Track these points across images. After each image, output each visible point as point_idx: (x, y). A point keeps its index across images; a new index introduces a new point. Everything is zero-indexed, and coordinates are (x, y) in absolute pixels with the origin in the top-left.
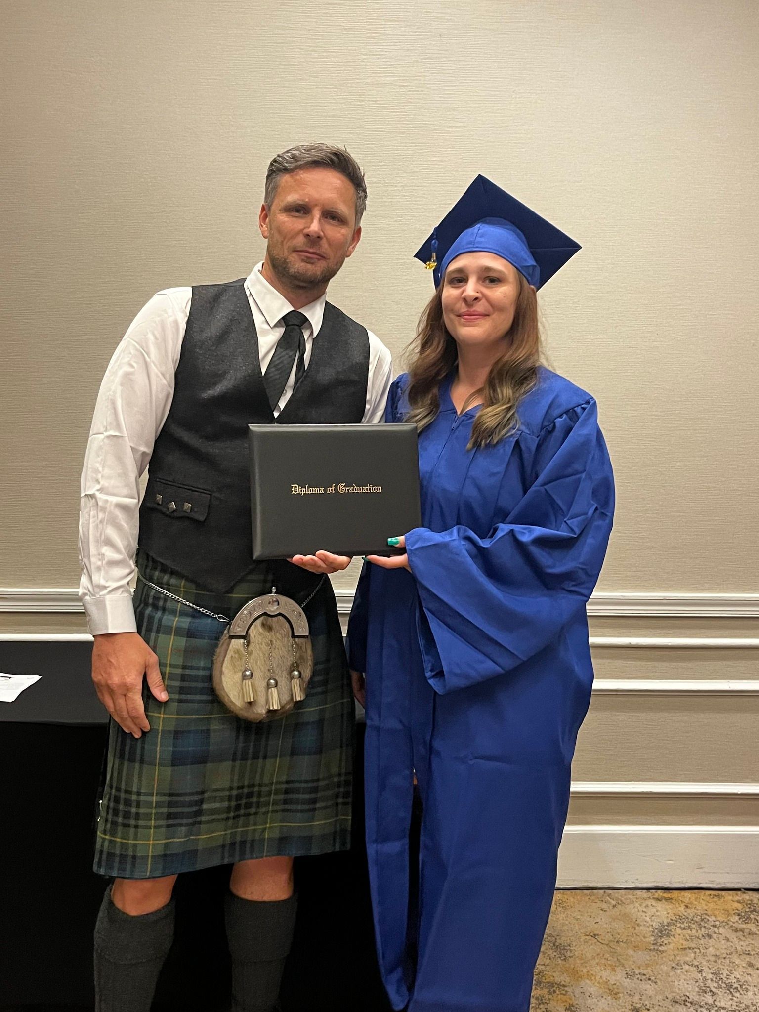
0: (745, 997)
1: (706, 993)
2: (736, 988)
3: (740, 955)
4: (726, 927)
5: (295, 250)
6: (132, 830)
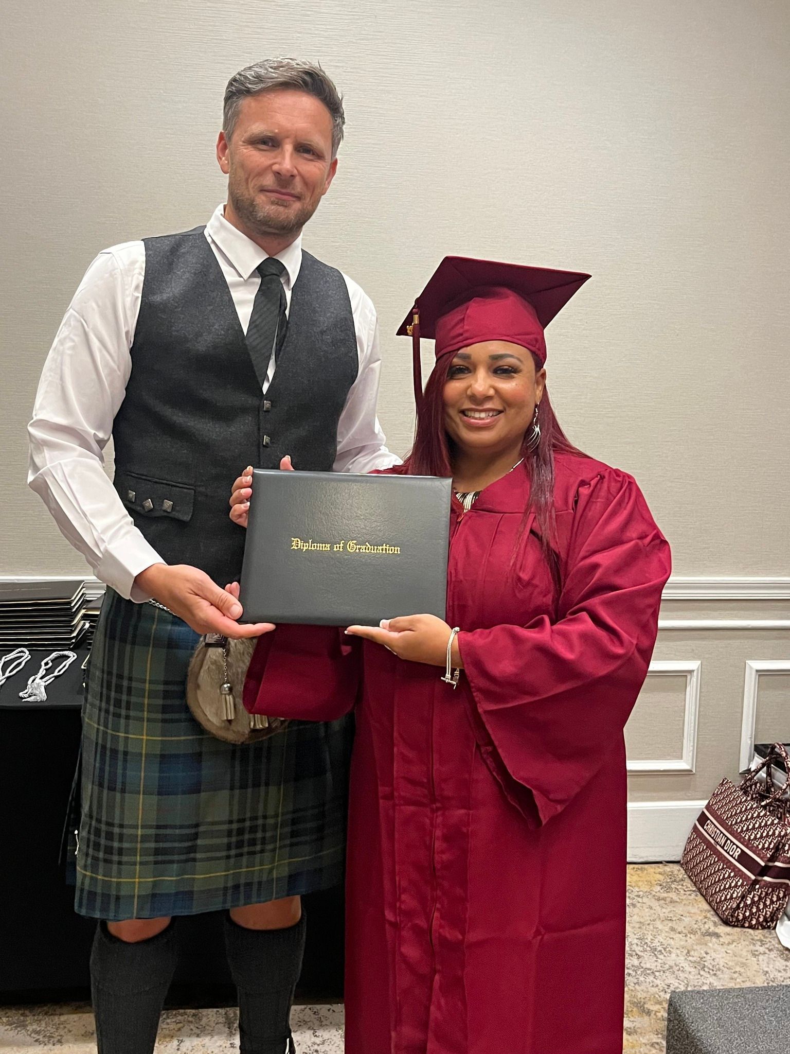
0: (669, 958)
1: (632, 956)
2: (660, 951)
3: (663, 921)
4: (649, 896)
5: (263, 190)
6: (115, 867)
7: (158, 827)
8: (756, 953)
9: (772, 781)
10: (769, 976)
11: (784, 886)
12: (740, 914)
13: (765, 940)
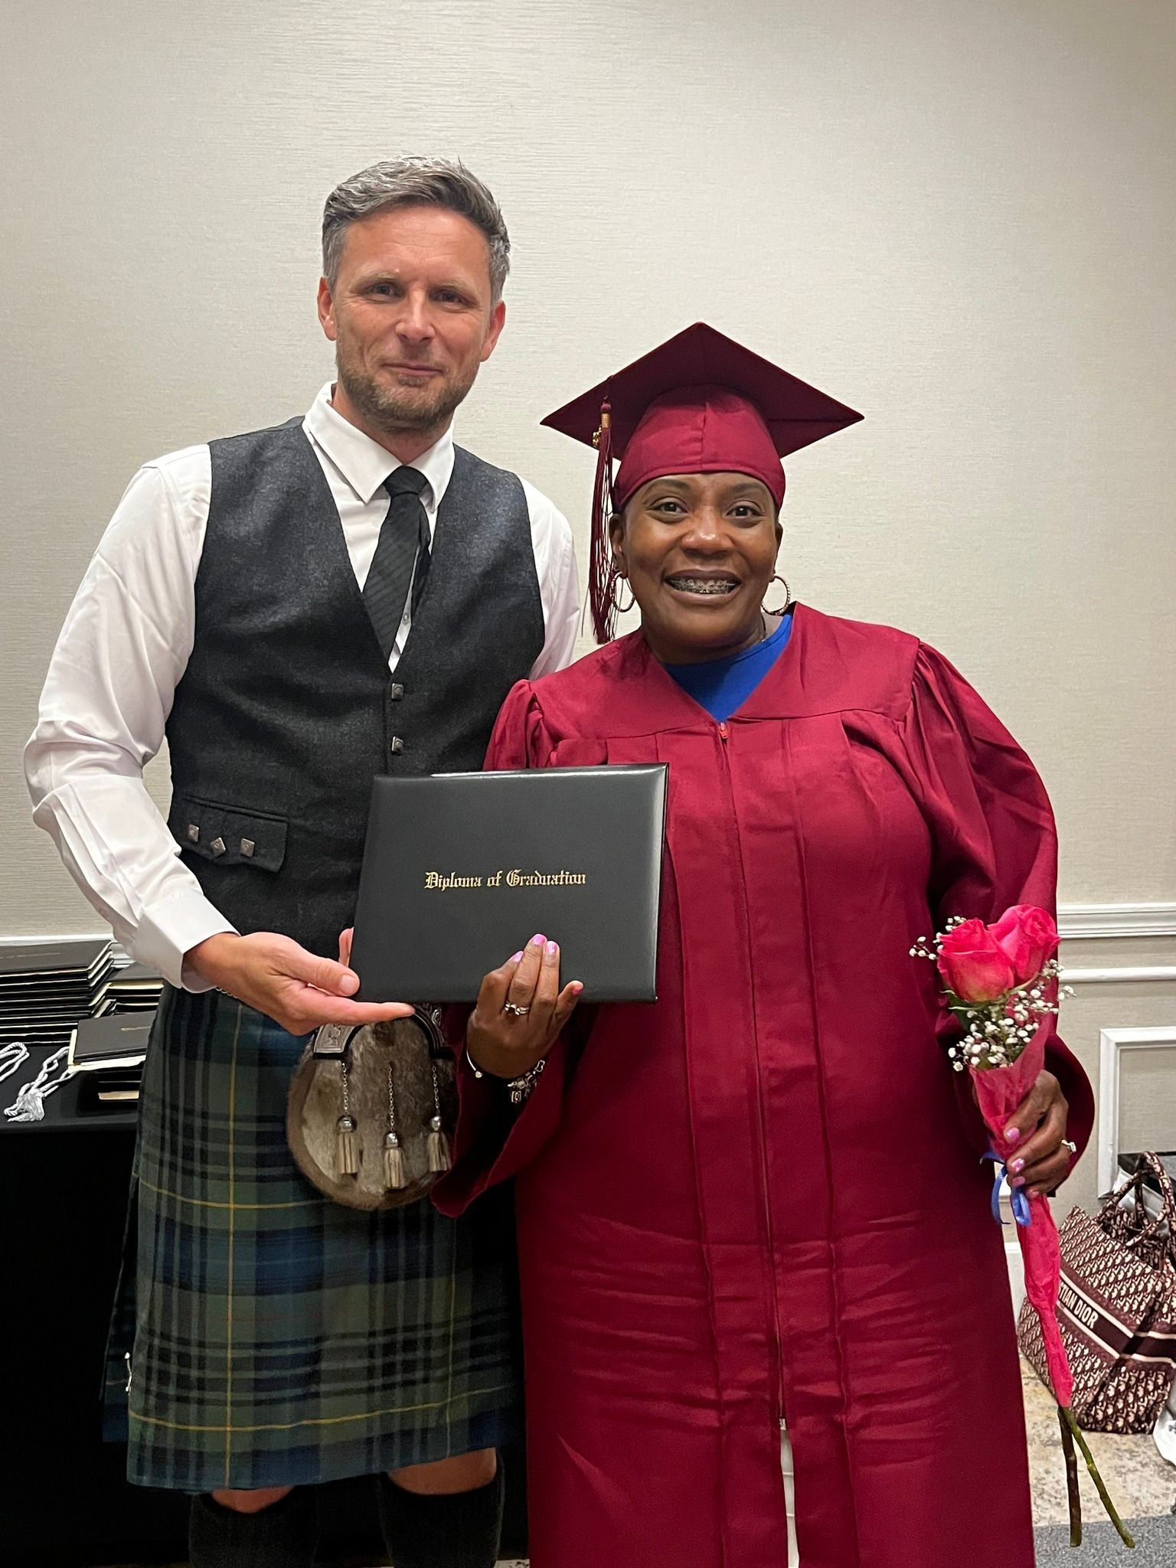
5: (384, 364)
6: (193, 1408)
7: (258, 1346)
8: (1123, 1470)
9: (1144, 1209)
10: (1141, 1504)
11: (1164, 1367)
12: (1099, 1412)
13: (1136, 1449)
